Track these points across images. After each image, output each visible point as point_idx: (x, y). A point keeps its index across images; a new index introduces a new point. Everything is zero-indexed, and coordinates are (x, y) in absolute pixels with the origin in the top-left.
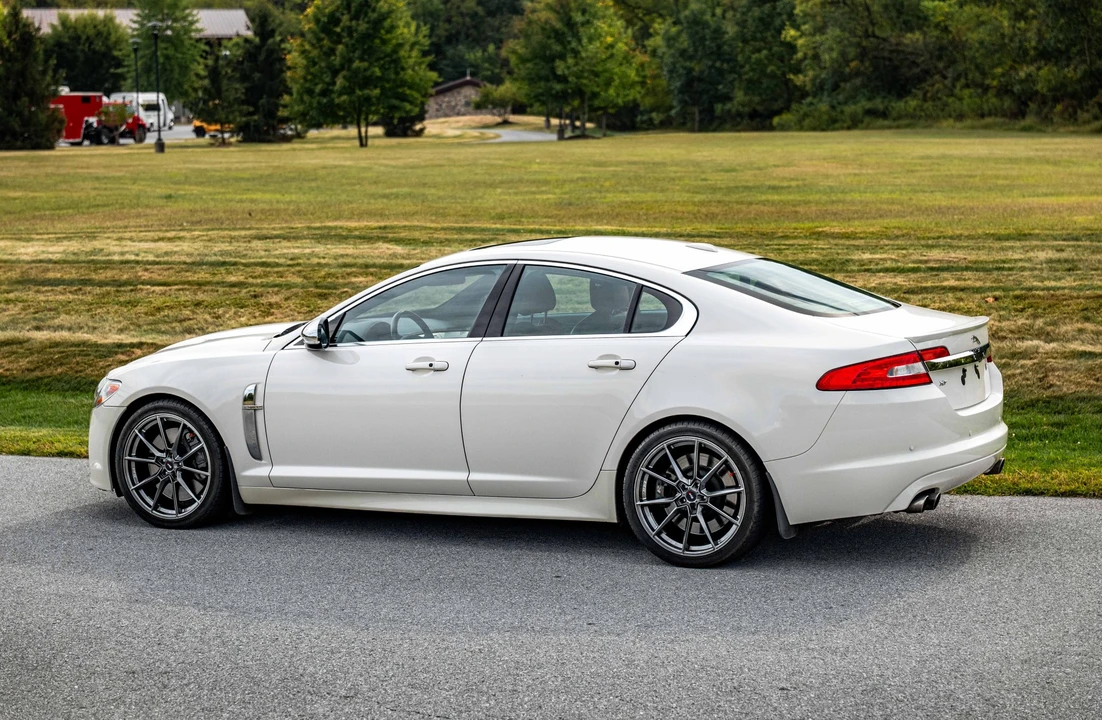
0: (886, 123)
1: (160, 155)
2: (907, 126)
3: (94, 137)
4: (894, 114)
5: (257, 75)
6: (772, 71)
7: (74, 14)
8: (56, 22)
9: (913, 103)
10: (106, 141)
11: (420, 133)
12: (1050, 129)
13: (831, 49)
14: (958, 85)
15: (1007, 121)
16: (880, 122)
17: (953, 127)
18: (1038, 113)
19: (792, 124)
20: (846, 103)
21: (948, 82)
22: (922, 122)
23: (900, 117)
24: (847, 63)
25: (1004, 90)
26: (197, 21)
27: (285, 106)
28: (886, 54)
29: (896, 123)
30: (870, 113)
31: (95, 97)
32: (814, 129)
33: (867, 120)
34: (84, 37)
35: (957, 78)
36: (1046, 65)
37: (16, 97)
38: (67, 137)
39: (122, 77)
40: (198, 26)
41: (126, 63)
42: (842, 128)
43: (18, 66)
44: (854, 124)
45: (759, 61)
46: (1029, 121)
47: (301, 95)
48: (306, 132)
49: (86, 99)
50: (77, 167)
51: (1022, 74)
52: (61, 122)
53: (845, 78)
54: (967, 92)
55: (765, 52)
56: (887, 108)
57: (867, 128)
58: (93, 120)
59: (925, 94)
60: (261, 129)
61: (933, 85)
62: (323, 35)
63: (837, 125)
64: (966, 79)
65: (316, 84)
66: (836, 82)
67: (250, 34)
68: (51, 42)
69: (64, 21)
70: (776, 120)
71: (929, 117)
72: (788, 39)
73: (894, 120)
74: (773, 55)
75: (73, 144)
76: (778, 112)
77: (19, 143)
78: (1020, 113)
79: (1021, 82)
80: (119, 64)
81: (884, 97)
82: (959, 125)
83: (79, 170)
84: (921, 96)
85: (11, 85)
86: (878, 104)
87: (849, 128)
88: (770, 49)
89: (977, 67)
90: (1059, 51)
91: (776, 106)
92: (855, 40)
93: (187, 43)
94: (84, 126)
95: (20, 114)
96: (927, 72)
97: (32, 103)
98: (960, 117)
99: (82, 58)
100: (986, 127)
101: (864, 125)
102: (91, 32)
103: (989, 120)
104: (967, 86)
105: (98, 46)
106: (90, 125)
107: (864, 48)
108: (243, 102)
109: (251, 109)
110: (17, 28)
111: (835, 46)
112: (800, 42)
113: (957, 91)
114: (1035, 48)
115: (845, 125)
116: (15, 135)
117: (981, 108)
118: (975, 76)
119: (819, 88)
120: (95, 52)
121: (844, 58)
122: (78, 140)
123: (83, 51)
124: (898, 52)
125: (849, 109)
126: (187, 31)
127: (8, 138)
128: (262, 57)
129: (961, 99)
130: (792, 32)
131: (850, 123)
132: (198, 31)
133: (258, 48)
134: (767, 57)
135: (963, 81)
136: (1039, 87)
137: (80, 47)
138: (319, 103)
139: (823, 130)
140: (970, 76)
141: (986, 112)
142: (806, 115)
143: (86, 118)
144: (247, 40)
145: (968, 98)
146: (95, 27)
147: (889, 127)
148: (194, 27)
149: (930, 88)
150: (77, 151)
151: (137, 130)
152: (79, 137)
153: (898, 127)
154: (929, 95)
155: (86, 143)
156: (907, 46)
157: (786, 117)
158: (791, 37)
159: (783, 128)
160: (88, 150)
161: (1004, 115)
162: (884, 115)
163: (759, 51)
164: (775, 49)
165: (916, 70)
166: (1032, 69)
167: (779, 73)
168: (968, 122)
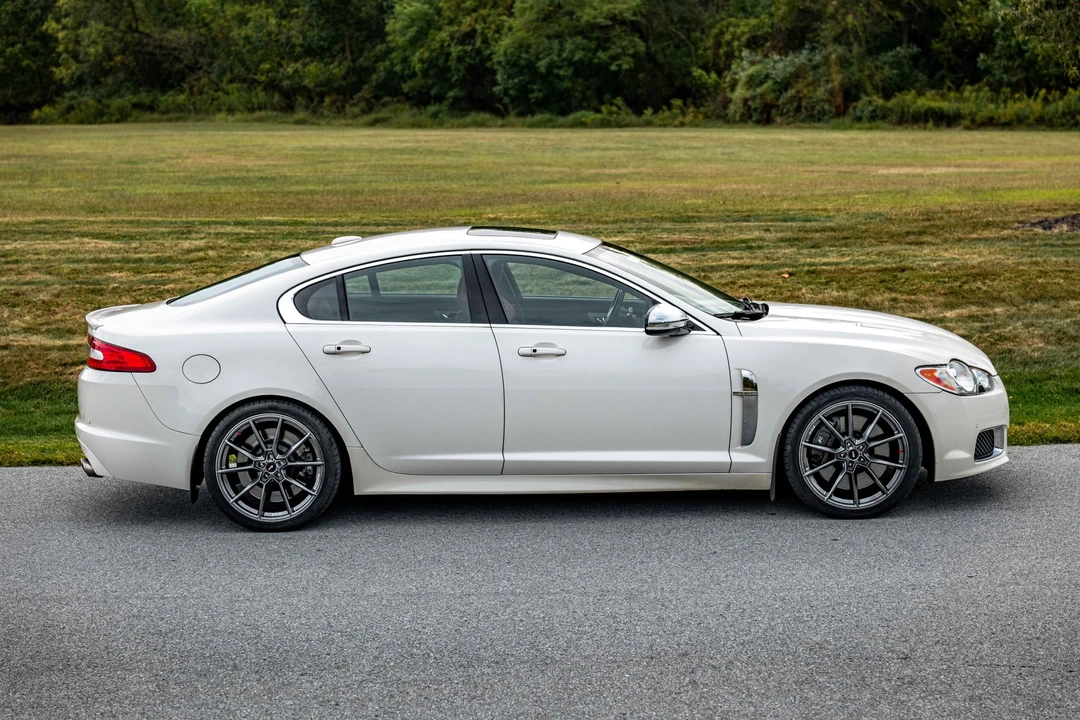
0: (156, 116)
2: (178, 119)
4: (162, 107)
6: (27, 65)
9: (182, 98)
12: (322, 122)
13: (95, 43)
14: (226, 79)
15: (279, 114)
16: (147, 116)
17: (226, 120)
18: (307, 107)
19: (56, 118)
20: (109, 96)
21: (213, 76)
22: (193, 115)
23: (167, 111)
24: (110, 57)
25: (272, 86)
28: (150, 49)
29: (165, 117)
30: (136, 106)
32: (81, 122)
33: (135, 113)
35: (223, 73)
36: (312, 62)
42: (110, 122)
44: (122, 117)
45: (13, 56)
46: (300, 114)
51: (290, 70)
53: (107, 73)
54: (235, 86)
55: (19, 46)
56: (153, 101)
57: (136, 120)
59: (191, 88)
61: (198, 79)
63: (105, 119)
64: (232, 73)
66: (95, 75)
70: (36, 113)
71: (197, 111)
72: (50, 31)
73: (163, 113)
74: (27, 49)
76: (39, 106)
78: (289, 108)
79: (289, 77)
81: (149, 91)
82: (230, 118)
84: (187, 92)
86: (144, 97)
87: (117, 121)
88: (24, 43)
89: (242, 62)
90: (322, 48)
91: (31, 99)
92: (119, 35)
96: (193, 68)
98: (231, 110)
100: (260, 120)
101: (133, 118)
103: (258, 114)
104: (231, 81)
107: (127, 45)
111: (99, 40)
112: (61, 35)
113: (224, 85)
114: (301, 46)
115: (114, 118)
117: (250, 101)
118: (239, 70)
119: (79, 82)
121: (108, 54)
124: (161, 47)
125: (116, 103)
129: (227, 94)
130: (54, 25)
131: (118, 117)
134: (20, 51)
135: (229, 75)
136: (306, 82)
139: (90, 123)
140: (236, 72)
141: (256, 106)
142: (71, 108)
145: (235, 93)
147: (159, 121)
149: (196, 83)
153: (169, 120)
154: (195, 89)
156: (172, 42)
157: (46, 109)
158: (53, 29)
159: (43, 121)
161: (275, 109)
162: (151, 108)
163: (13, 45)
164: (30, 43)
165: (178, 66)
166: (299, 65)
167: (34, 66)
168: (238, 116)
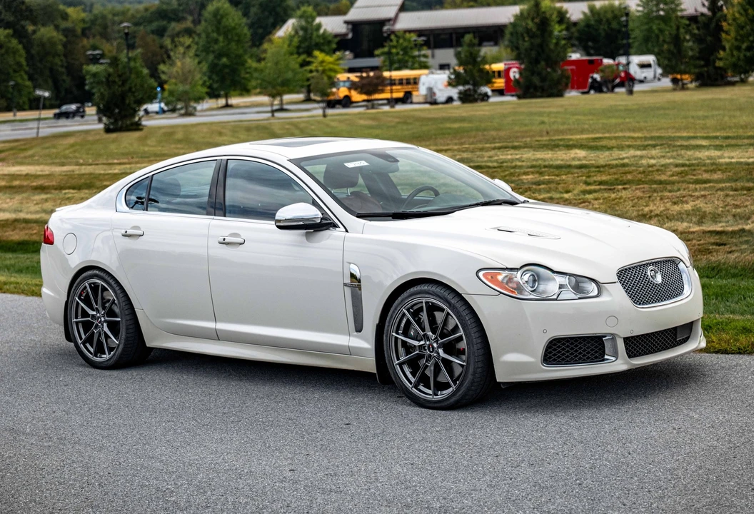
3: (597, 87)
5: (709, 38)
7: (599, 4)
8: (587, 10)
10: (604, 89)
27: (721, 59)
31: (598, 60)
34: (604, 20)
37: (537, 62)
38: (576, 88)
39: (630, 46)
40: (683, 7)
43: (538, 41)
47: (731, 50)
49: (591, 62)
52: (568, 78)
58: (597, 76)
65: (743, 42)
68: (583, 24)
69: (592, 9)
75: (581, 93)
77: (539, 94)
94: (590, 80)
95: (540, 74)
97: (548, 66)
102: (609, 15)
105: (615, 25)
106: (594, 80)
108: (698, 58)
109: (702, 63)
116: (536, 88)
120: (612, 30)
122: (586, 90)
123: (604, 29)
126: (674, 11)
127: (532, 90)
128: (713, 25)
137: (602, 27)
138: (745, 56)
143: (591, 75)
146: (613, 12)
148: (679, 8)
151: (627, 81)
152: (585, 88)
155: (591, 91)
160: (593, 96)
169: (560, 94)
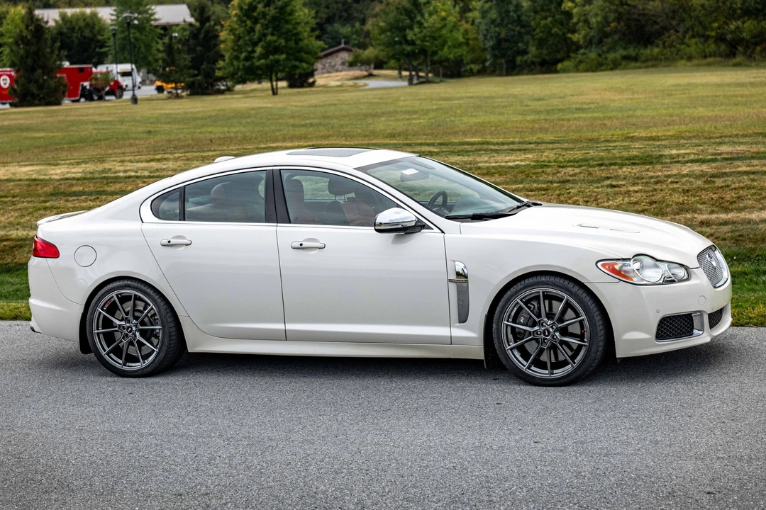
0: (638, 64)
1: (135, 106)
2: (653, 66)
3: (88, 96)
4: (643, 58)
5: (199, 48)
6: (555, 32)
7: (70, 12)
8: (58, 18)
9: (656, 50)
10: (96, 98)
11: (312, 85)
12: (753, 64)
13: (597, 15)
14: (687, 36)
15: (723, 59)
16: (633, 64)
17: (685, 65)
18: (744, 54)
19: (571, 68)
20: (608, 52)
21: (680, 35)
22: (663, 63)
23: (647, 61)
24: (608, 24)
25: (720, 39)
26: (154, 14)
27: (220, 69)
28: (636, 16)
29: (644, 65)
30: (626, 58)
31: (87, 68)
32: (587, 71)
33: (624, 63)
34: (77, 28)
35: (686, 32)
36: (749, 19)
37: (33, 70)
38: (69, 96)
39: (105, 54)
40: (156, 16)
41: (107, 44)
42: (607, 70)
43: (34, 48)
44: (615, 66)
45: (545, 26)
46: (739, 59)
47: (231, 60)
48: (233, 86)
49: (81, 70)
50: (80, 116)
51: (732, 27)
52: (65, 86)
53: (606, 35)
54: (694, 40)
55: (550, 19)
56: (637, 54)
57: (625, 68)
58: (87, 84)
59: (664, 44)
60: (203, 85)
61: (669, 37)
62: (245, 18)
63: (603, 68)
64: (693, 31)
65: (241, 53)
66: (600, 39)
67: (192, 20)
68: (55, 32)
69: (63, 17)
70: (559, 66)
71: (667, 59)
72: (567, 9)
73: (643, 62)
74: (556, 21)
75: (73, 101)
76: (561, 60)
77: (36, 102)
78: (732, 54)
79: (732, 32)
80: (102, 44)
81: (635, 47)
82: (689, 64)
83: (81, 118)
84: (661, 45)
85: (29, 62)
86: (631, 51)
87: (611, 69)
88: (554, 17)
89: (700, 23)
90: (757, 9)
91: (559, 56)
92: (613, 7)
93: (148, 29)
94: (80, 88)
95: (36, 82)
96: (665, 29)
97: (44, 74)
98: (690, 58)
99: (76, 42)
100: (709, 65)
101: (622, 66)
102: (82, 24)
103: (710, 60)
104: (693, 36)
105: (87, 33)
106: (84, 88)
107: (620, 13)
108: (190, 68)
109: (196, 72)
110: (32, 22)
111: (599, 12)
112: (575, 11)
113: (686, 40)
114: (741, 9)
115: (609, 67)
116: (33, 96)
117: (704, 51)
118: (698, 29)
119: (589, 43)
120: (85, 38)
121: (606, 21)
122: (76, 98)
123: (77, 37)
124: (644, 15)
125: (611, 56)
126: (148, 20)
127: (28, 98)
128: (202, 36)
129: (688, 46)
130: (570, 4)
131: (612, 66)
132: (155, 20)
133: (199, 30)
134: (551, 22)
135: (690, 33)
136: (745, 35)
137: (75, 35)
138: (244, 65)
139: (593, 71)
140: (696, 30)
141: (708, 54)
142: (581, 62)
143: (81, 83)
144: (191, 25)
145: (694, 45)
146: (85, 20)
147: (640, 68)
148: (153, 18)
149: (667, 39)
150: (76, 105)
151: (117, 90)
152: (77, 96)
153: (646, 67)
154: (667, 44)
155: (83, 100)
156: (650, 10)
157: (566, 63)
158: (569, 7)
159: (564, 71)
160: (83, 104)
161: (721, 56)
162: (636, 59)
163: (546, 18)
164: (557, 17)
165: (656, 27)
166: (739, 23)
167: (560, 33)
168: (695, 62)
169: (58, 103)
